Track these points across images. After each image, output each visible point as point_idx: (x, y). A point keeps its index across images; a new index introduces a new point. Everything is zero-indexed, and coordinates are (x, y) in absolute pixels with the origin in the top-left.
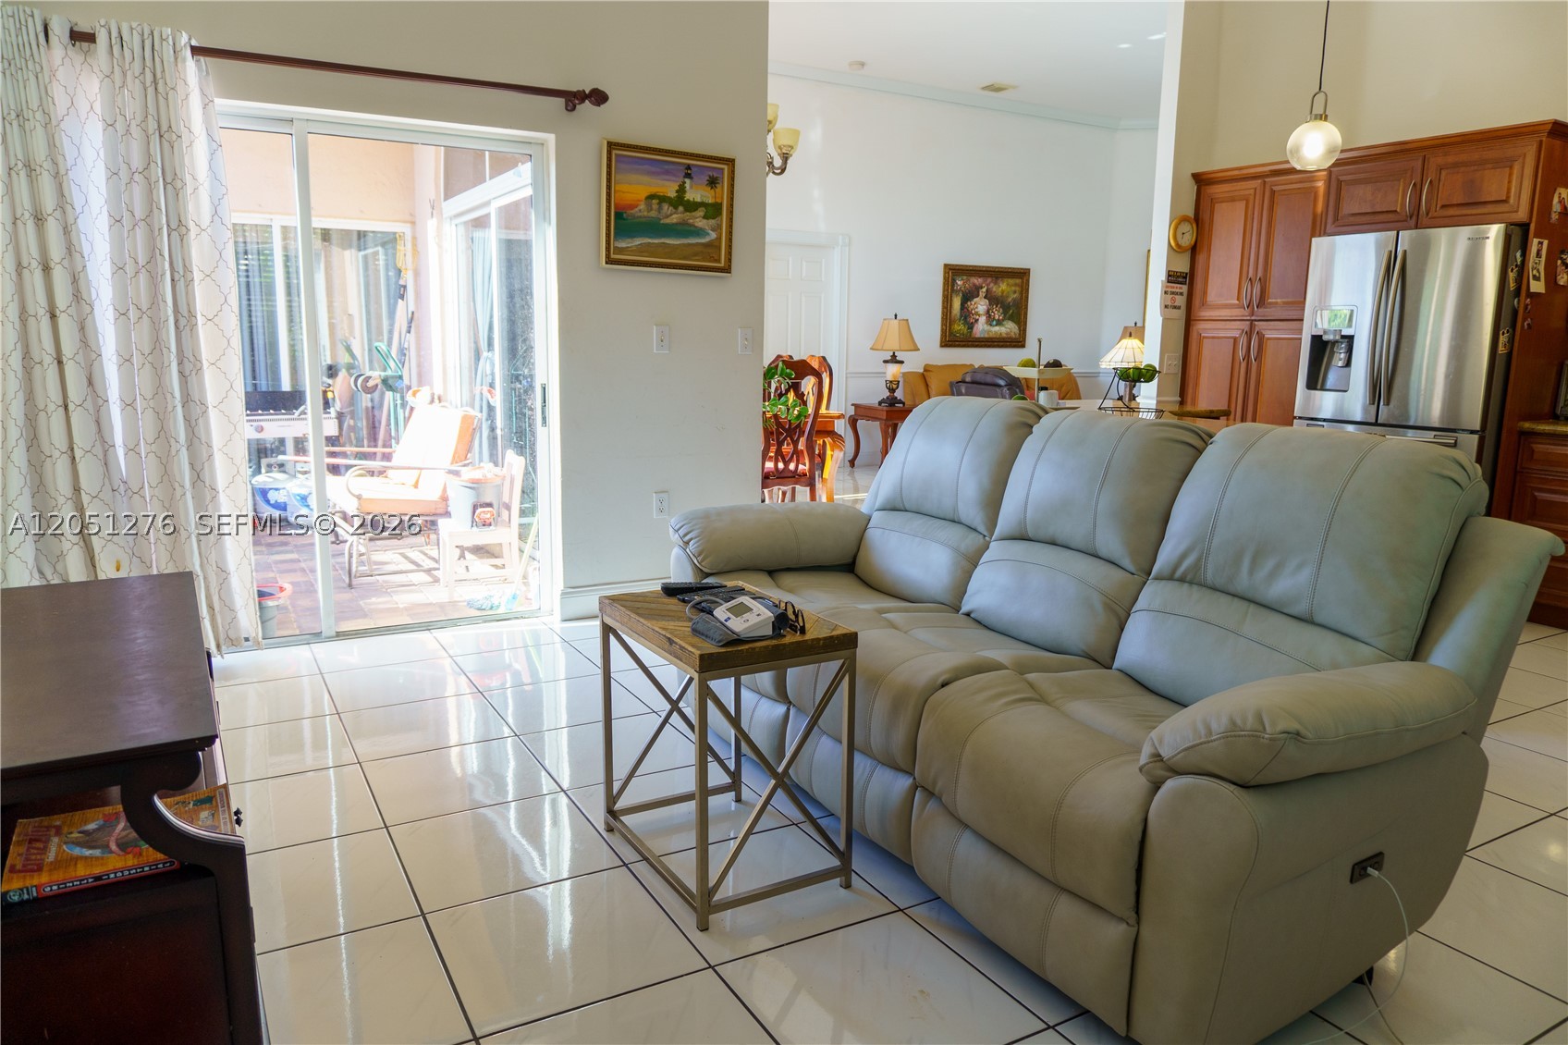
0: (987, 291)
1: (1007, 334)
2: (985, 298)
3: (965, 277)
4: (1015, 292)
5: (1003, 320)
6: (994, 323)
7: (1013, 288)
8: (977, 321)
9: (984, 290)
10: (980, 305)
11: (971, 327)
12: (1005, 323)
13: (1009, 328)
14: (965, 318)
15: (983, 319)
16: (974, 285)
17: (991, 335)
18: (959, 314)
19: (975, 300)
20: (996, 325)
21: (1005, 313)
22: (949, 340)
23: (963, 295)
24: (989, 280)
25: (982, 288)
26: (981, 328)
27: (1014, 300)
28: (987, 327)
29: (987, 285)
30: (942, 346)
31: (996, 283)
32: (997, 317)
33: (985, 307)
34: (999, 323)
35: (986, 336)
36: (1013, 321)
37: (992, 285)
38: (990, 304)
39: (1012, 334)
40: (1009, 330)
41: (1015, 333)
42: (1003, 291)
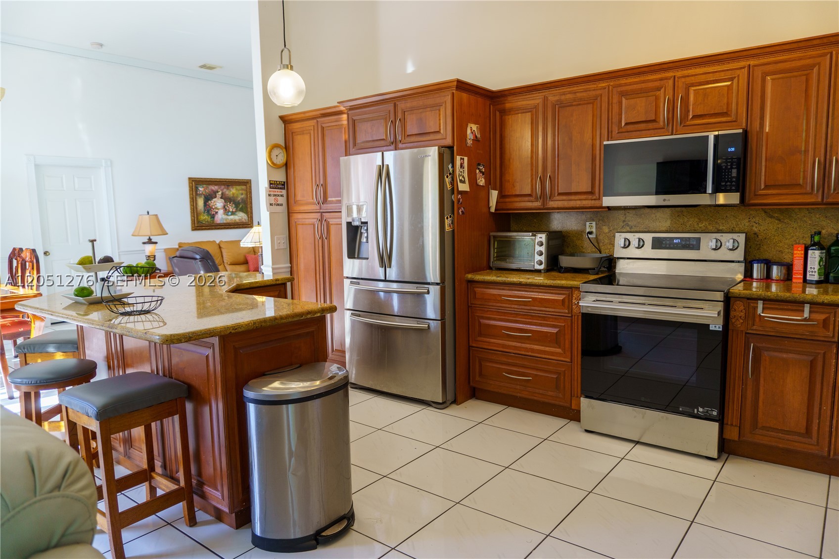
39: (243, 220)
40: (240, 218)
41: (245, 219)
42: (233, 194)
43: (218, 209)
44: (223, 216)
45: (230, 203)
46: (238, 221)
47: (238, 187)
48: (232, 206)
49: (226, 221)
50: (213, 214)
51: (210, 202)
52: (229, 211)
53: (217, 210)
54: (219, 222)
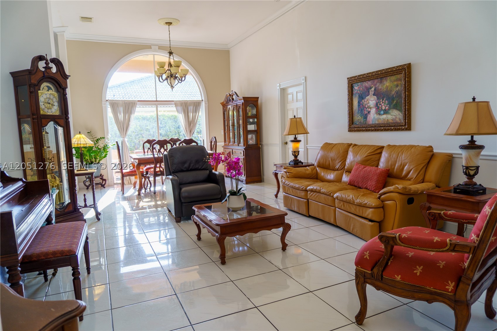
0: (375, 90)
1: (392, 120)
2: (374, 95)
3: (359, 84)
4: (397, 86)
5: (389, 109)
6: (382, 112)
7: (395, 83)
8: (369, 112)
9: (373, 89)
10: (371, 101)
11: (365, 117)
12: (390, 111)
13: (395, 115)
14: (362, 111)
15: (373, 111)
16: (366, 87)
17: (380, 122)
18: (357, 108)
19: (367, 98)
20: (383, 114)
21: (390, 104)
22: (353, 127)
23: (359, 96)
24: (376, 81)
25: (371, 88)
26: (373, 117)
27: (397, 92)
28: (377, 116)
29: (375, 85)
30: (348, 131)
31: (381, 82)
32: (384, 108)
33: (374, 102)
34: (386, 112)
35: (377, 122)
36: (397, 109)
37: (378, 84)
38: (378, 99)
39: (398, 120)
40: (394, 117)
41: (400, 119)
42: (387, 87)
43: (370, 108)
44: (375, 115)
45: (383, 100)
46: (391, 121)
47: (393, 78)
48: (385, 103)
49: (378, 121)
50: (366, 114)
51: (363, 101)
52: (382, 109)
53: (370, 110)
54: (371, 123)
